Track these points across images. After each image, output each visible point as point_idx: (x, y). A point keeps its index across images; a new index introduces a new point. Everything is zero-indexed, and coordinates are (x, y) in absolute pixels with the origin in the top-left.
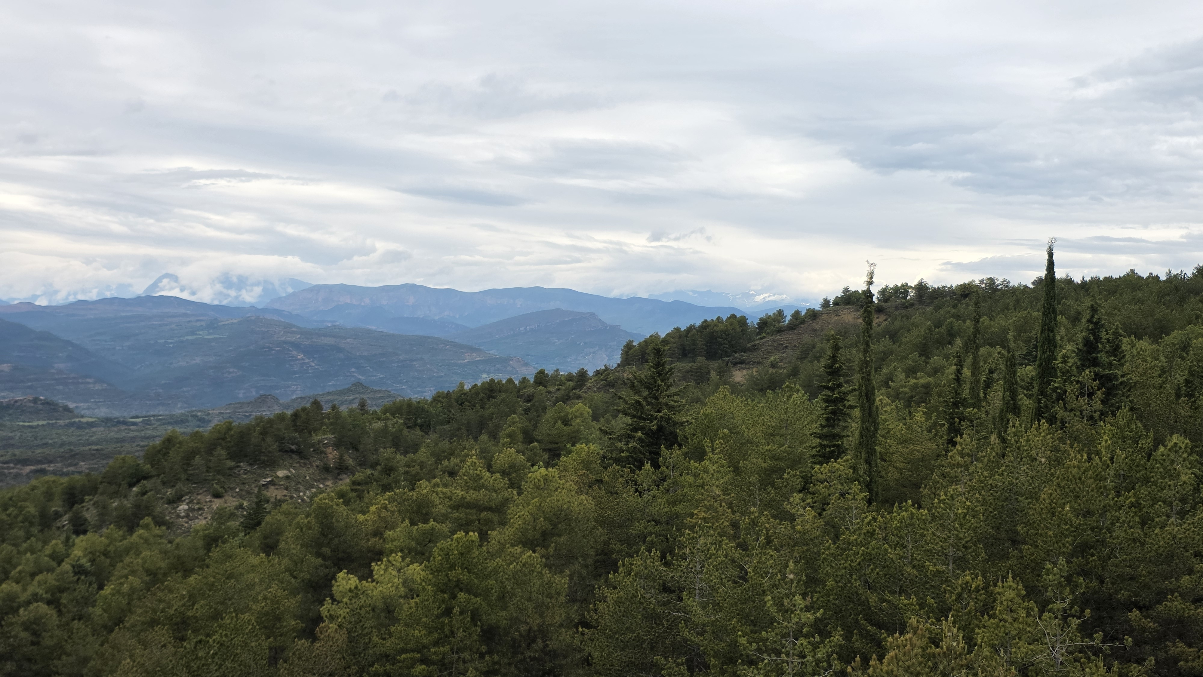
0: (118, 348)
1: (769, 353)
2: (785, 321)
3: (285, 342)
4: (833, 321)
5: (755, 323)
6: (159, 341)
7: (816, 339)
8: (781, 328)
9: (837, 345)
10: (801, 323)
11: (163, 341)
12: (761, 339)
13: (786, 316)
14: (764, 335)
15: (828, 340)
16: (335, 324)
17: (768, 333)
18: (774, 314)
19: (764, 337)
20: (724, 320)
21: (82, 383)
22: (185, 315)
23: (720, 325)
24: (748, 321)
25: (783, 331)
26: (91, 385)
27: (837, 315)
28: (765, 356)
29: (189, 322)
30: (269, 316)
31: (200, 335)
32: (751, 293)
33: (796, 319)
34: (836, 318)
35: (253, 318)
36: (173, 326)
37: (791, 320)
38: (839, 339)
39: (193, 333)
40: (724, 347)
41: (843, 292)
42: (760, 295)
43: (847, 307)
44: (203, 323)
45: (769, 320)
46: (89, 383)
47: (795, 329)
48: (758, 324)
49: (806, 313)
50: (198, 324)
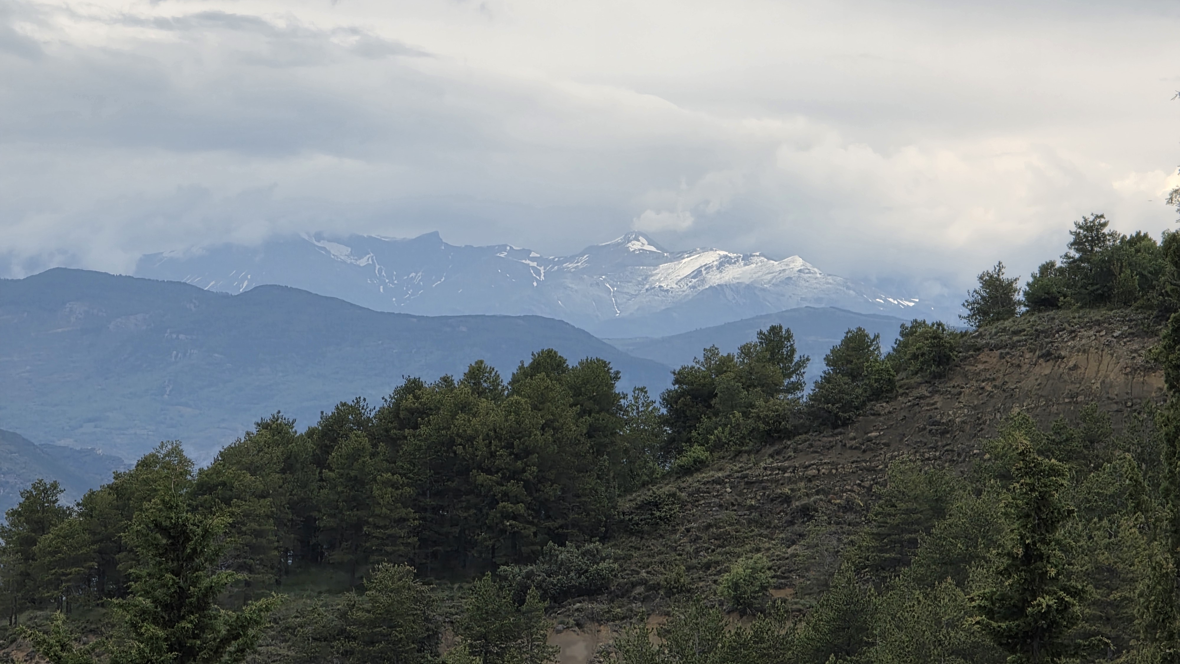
1: (724, 539)
2: (797, 387)
4: (1029, 383)
5: (655, 395)
7: (951, 474)
8: (780, 418)
9: (1043, 498)
10: (877, 395)
12: (686, 471)
13: (803, 362)
14: (698, 451)
15: (1005, 477)
17: (719, 446)
18: (746, 350)
19: (699, 465)
20: (506, 378)
23: (484, 404)
24: (620, 387)
25: (790, 434)
27: (1047, 356)
28: (705, 558)
32: (635, 246)
33: (854, 376)
34: (1046, 368)
37: (827, 379)
38: (1054, 471)
40: (506, 516)
41: (1078, 243)
42: (677, 256)
43: (1095, 314)
45: (722, 382)
47: (846, 423)
48: (669, 400)
49: (901, 347)
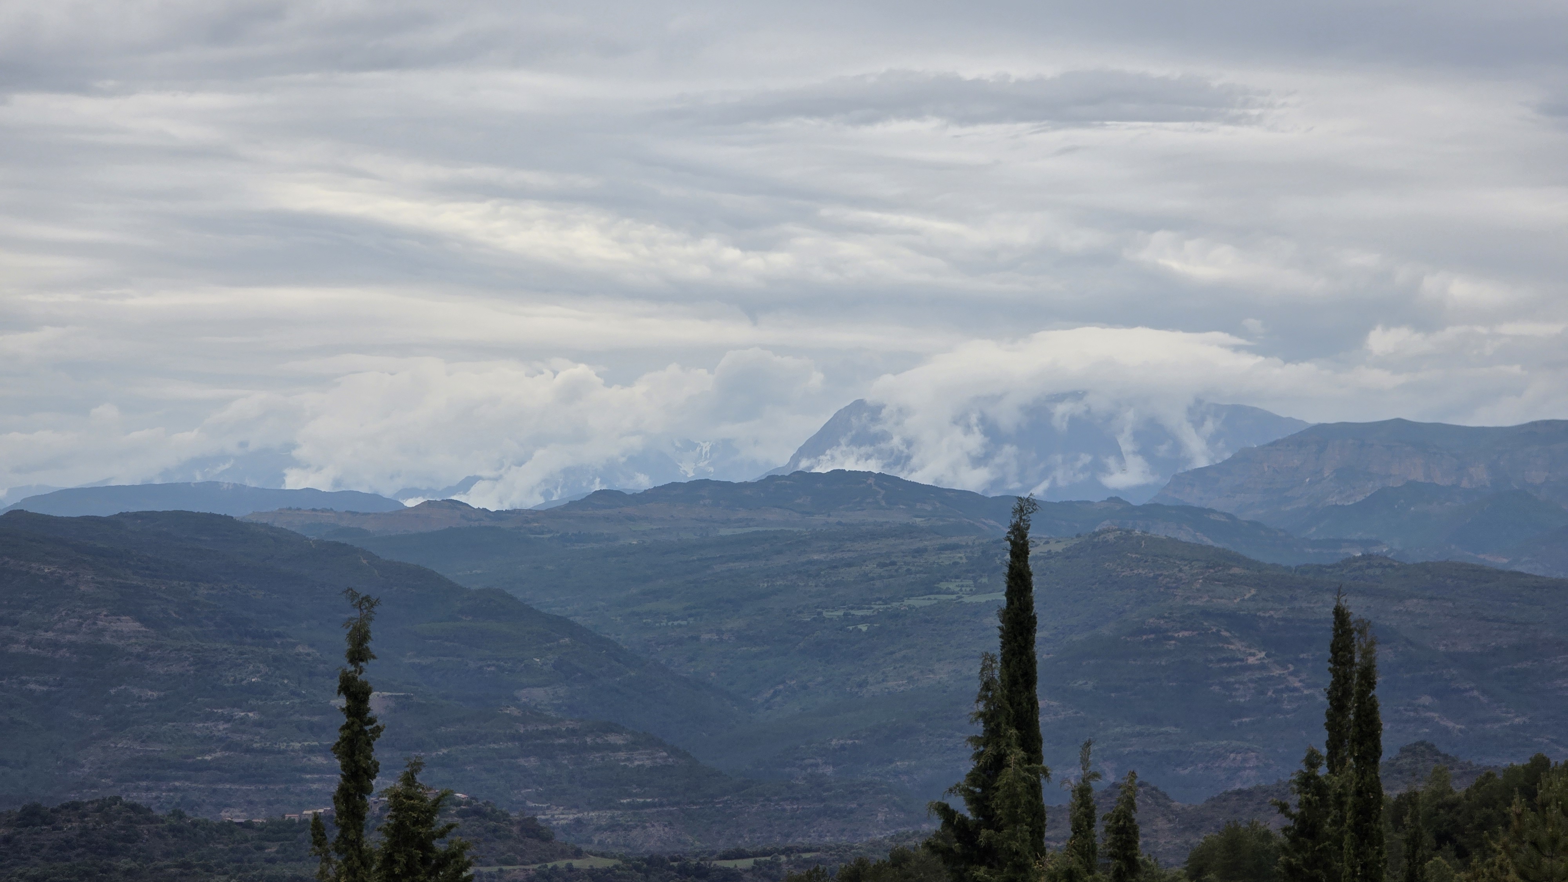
0: (705, 637)
3: (1206, 614)
6: (826, 614)
11: (841, 613)
16: (1375, 550)
21: (596, 748)
22: (910, 531)
26: (622, 755)
29: (919, 552)
30: (1161, 531)
31: (948, 592)
35: (1111, 537)
36: (870, 567)
39: (929, 588)
44: (960, 557)
46: (615, 748)
50: (946, 559)
